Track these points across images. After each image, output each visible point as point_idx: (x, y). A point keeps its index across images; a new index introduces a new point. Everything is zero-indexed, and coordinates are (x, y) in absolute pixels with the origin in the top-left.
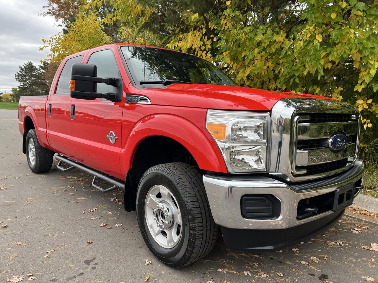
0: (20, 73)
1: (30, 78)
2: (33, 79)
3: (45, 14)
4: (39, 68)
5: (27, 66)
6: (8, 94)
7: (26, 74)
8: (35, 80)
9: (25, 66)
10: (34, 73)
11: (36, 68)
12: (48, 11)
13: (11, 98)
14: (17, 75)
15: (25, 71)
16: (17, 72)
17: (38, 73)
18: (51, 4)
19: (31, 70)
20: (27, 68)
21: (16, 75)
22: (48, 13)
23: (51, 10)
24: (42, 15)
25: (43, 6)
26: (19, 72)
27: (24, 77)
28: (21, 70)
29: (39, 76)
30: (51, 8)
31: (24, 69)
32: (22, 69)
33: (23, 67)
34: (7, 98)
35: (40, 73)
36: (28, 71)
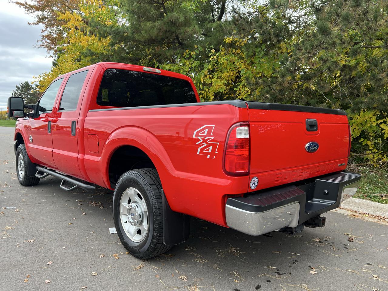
0: (17, 92)
1: (26, 96)
2: (29, 97)
3: (39, 46)
4: (35, 87)
5: (24, 85)
6: (3, 112)
7: (22, 93)
8: (31, 98)
9: (22, 85)
10: (30, 92)
11: (32, 87)
12: (42, 44)
13: (6, 116)
14: (14, 93)
15: (21, 90)
16: (14, 91)
17: (34, 92)
18: (44, 38)
19: (27, 89)
20: (24, 87)
21: (12, 93)
22: (41, 46)
23: (44, 43)
24: (37, 48)
25: (38, 41)
26: (15, 91)
27: (21, 95)
28: (17, 89)
29: (34, 95)
30: (44, 42)
31: (21, 88)
32: (19, 88)
33: (20, 86)
34: (2, 116)
35: (36, 92)
36: (25, 89)
